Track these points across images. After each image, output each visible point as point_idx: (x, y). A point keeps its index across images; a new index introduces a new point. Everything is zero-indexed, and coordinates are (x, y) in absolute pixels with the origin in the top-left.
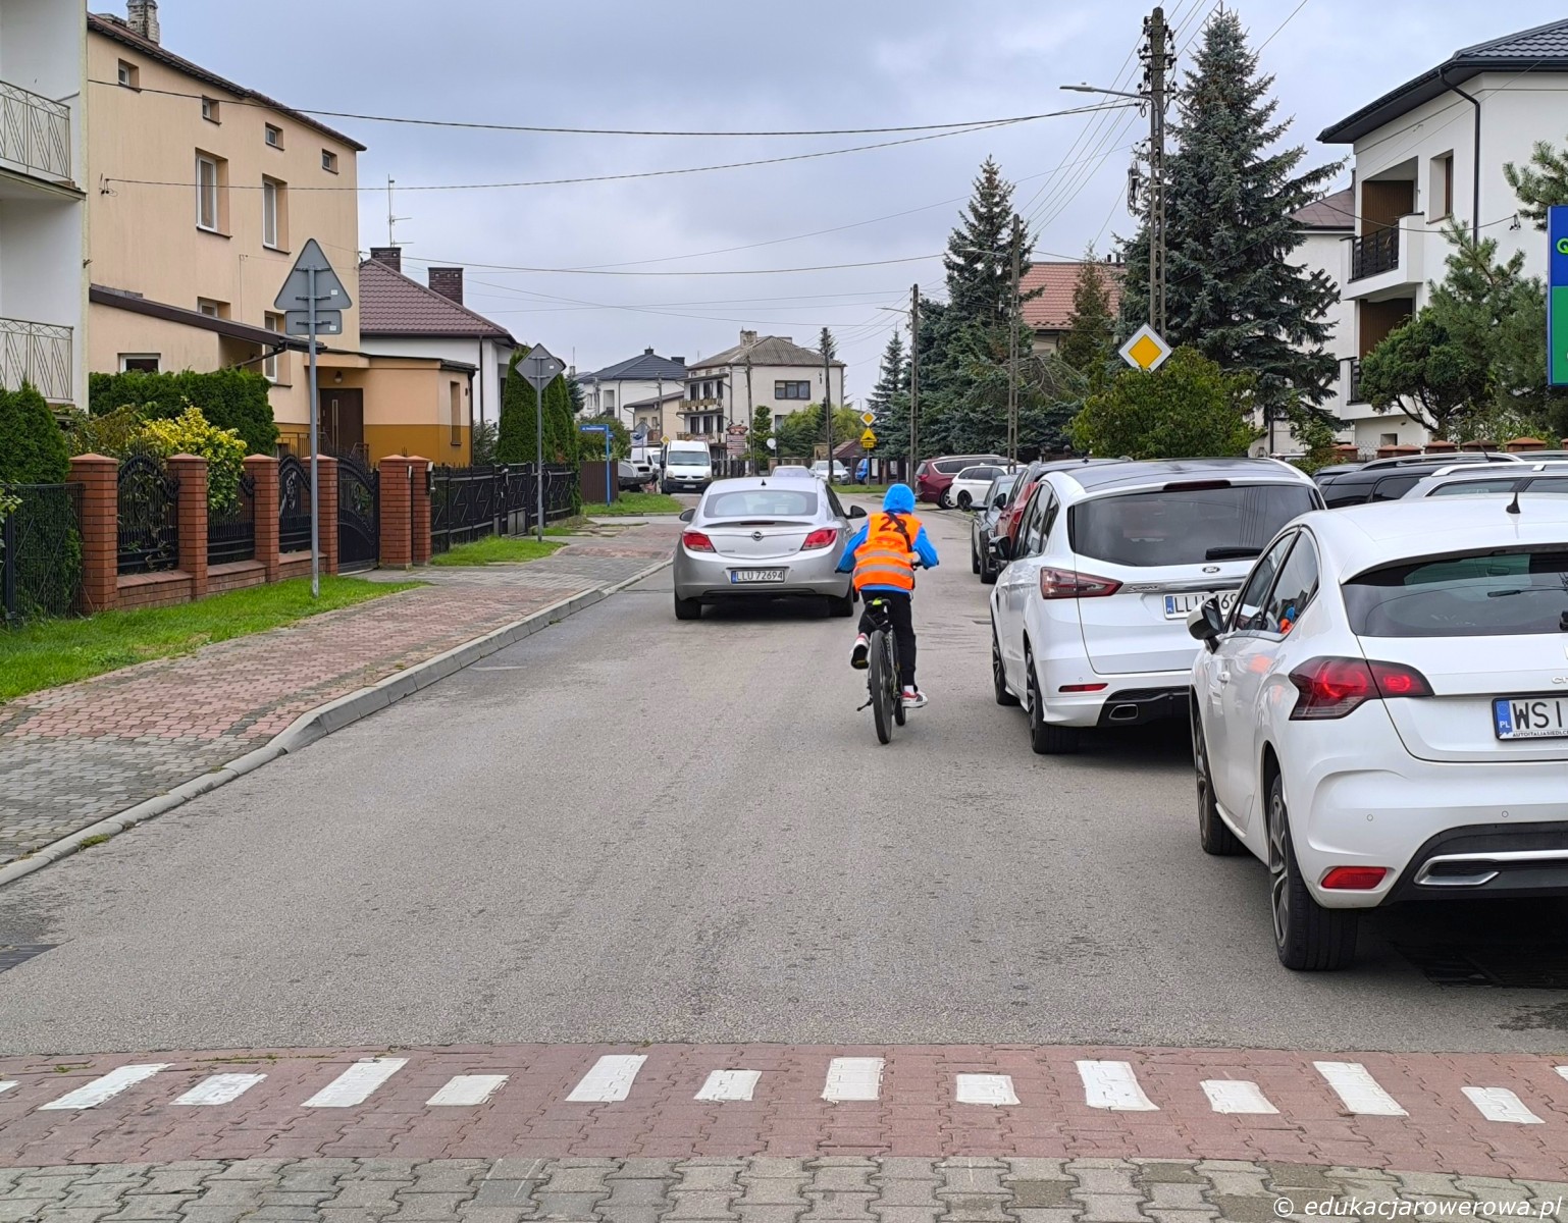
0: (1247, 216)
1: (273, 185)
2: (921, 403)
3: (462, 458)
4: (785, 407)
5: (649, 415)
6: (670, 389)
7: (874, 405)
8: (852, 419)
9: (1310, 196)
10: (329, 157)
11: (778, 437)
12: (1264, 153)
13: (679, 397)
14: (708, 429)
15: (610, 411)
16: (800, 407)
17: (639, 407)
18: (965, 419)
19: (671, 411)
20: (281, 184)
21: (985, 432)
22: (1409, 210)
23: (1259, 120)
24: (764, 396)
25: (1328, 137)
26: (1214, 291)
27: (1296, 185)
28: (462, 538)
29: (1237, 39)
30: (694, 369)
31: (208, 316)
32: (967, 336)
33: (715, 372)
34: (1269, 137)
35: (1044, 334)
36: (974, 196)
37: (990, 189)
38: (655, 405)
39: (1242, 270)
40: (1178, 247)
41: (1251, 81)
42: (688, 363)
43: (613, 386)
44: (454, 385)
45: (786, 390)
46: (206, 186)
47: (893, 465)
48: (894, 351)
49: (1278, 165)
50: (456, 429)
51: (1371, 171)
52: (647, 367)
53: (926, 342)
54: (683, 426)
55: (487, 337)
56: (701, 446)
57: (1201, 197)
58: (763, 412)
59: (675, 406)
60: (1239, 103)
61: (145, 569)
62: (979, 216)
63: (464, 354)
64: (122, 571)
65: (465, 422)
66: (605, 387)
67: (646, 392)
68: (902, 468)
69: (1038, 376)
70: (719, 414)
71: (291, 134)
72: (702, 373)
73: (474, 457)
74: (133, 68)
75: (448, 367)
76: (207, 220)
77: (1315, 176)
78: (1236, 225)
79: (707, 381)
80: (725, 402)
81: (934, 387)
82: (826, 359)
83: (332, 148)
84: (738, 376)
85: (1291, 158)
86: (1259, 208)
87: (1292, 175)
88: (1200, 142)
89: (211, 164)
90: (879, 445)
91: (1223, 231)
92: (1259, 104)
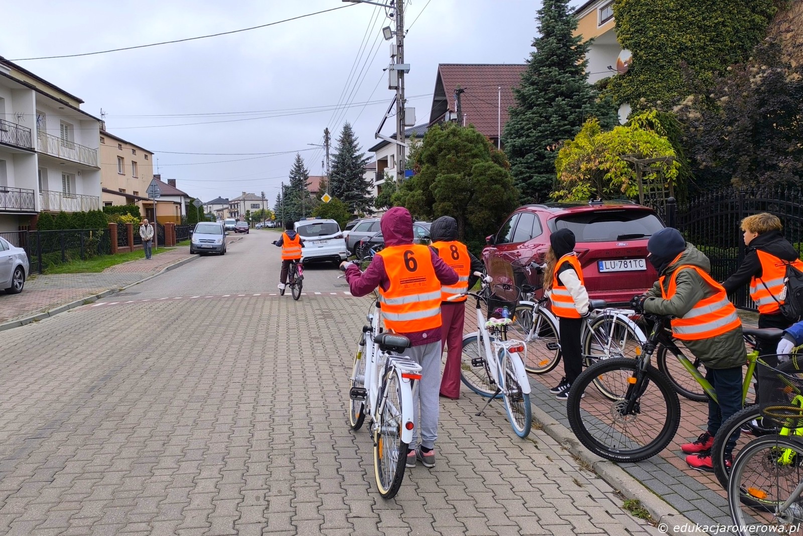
0: (354, 167)
1: (134, 163)
2: (285, 209)
3: (179, 223)
4: (254, 210)
5: (220, 213)
6: (225, 206)
7: (275, 209)
8: (269, 212)
9: (367, 163)
10: (146, 156)
11: (252, 217)
12: (357, 154)
13: (227, 208)
14: (235, 216)
15: (210, 212)
16: (257, 210)
17: (218, 211)
18: (295, 212)
19: (226, 211)
20: (136, 163)
21: (299, 215)
22: (387, 166)
23: (355, 147)
24: (248, 208)
25: (370, 150)
26: (346, 184)
27: (364, 161)
28: (182, 240)
29: (350, 129)
30: (231, 201)
31: (121, 192)
32: (295, 193)
33: (236, 202)
34: (358, 150)
35: (312, 193)
36: (295, 161)
37: (299, 160)
38: (222, 210)
39: (352, 179)
40: (339, 174)
41: (353, 138)
42: (230, 200)
43: (211, 206)
44: (177, 207)
45: (254, 206)
46: (119, 164)
47: (279, 224)
48: (279, 197)
49: (360, 157)
50: (177, 217)
51: (379, 158)
52: (219, 201)
53: (285, 195)
54: (229, 215)
55: (182, 195)
56: (233, 220)
57: (343, 164)
58: (248, 211)
59: (227, 210)
60: (351, 143)
61: (122, 246)
62: (296, 166)
63: (177, 199)
64: (119, 246)
65: (179, 215)
66: (209, 206)
67: (219, 207)
68: (281, 224)
69: (311, 203)
70: (238, 212)
71: (138, 152)
72: (233, 202)
73: (181, 223)
74: (103, 138)
75: (175, 203)
76: (120, 171)
77: (368, 159)
78: (351, 169)
79: (234, 204)
80: (239, 209)
81: (287, 205)
82: (263, 198)
83: (147, 154)
84: (242, 203)
85: (362, 155)
86: (356, 166)
87: (363, 159)
88: (343, 151)
89: (120, 159)
90: (276, 219)
91: (348, 171)
92: (355, 143)
